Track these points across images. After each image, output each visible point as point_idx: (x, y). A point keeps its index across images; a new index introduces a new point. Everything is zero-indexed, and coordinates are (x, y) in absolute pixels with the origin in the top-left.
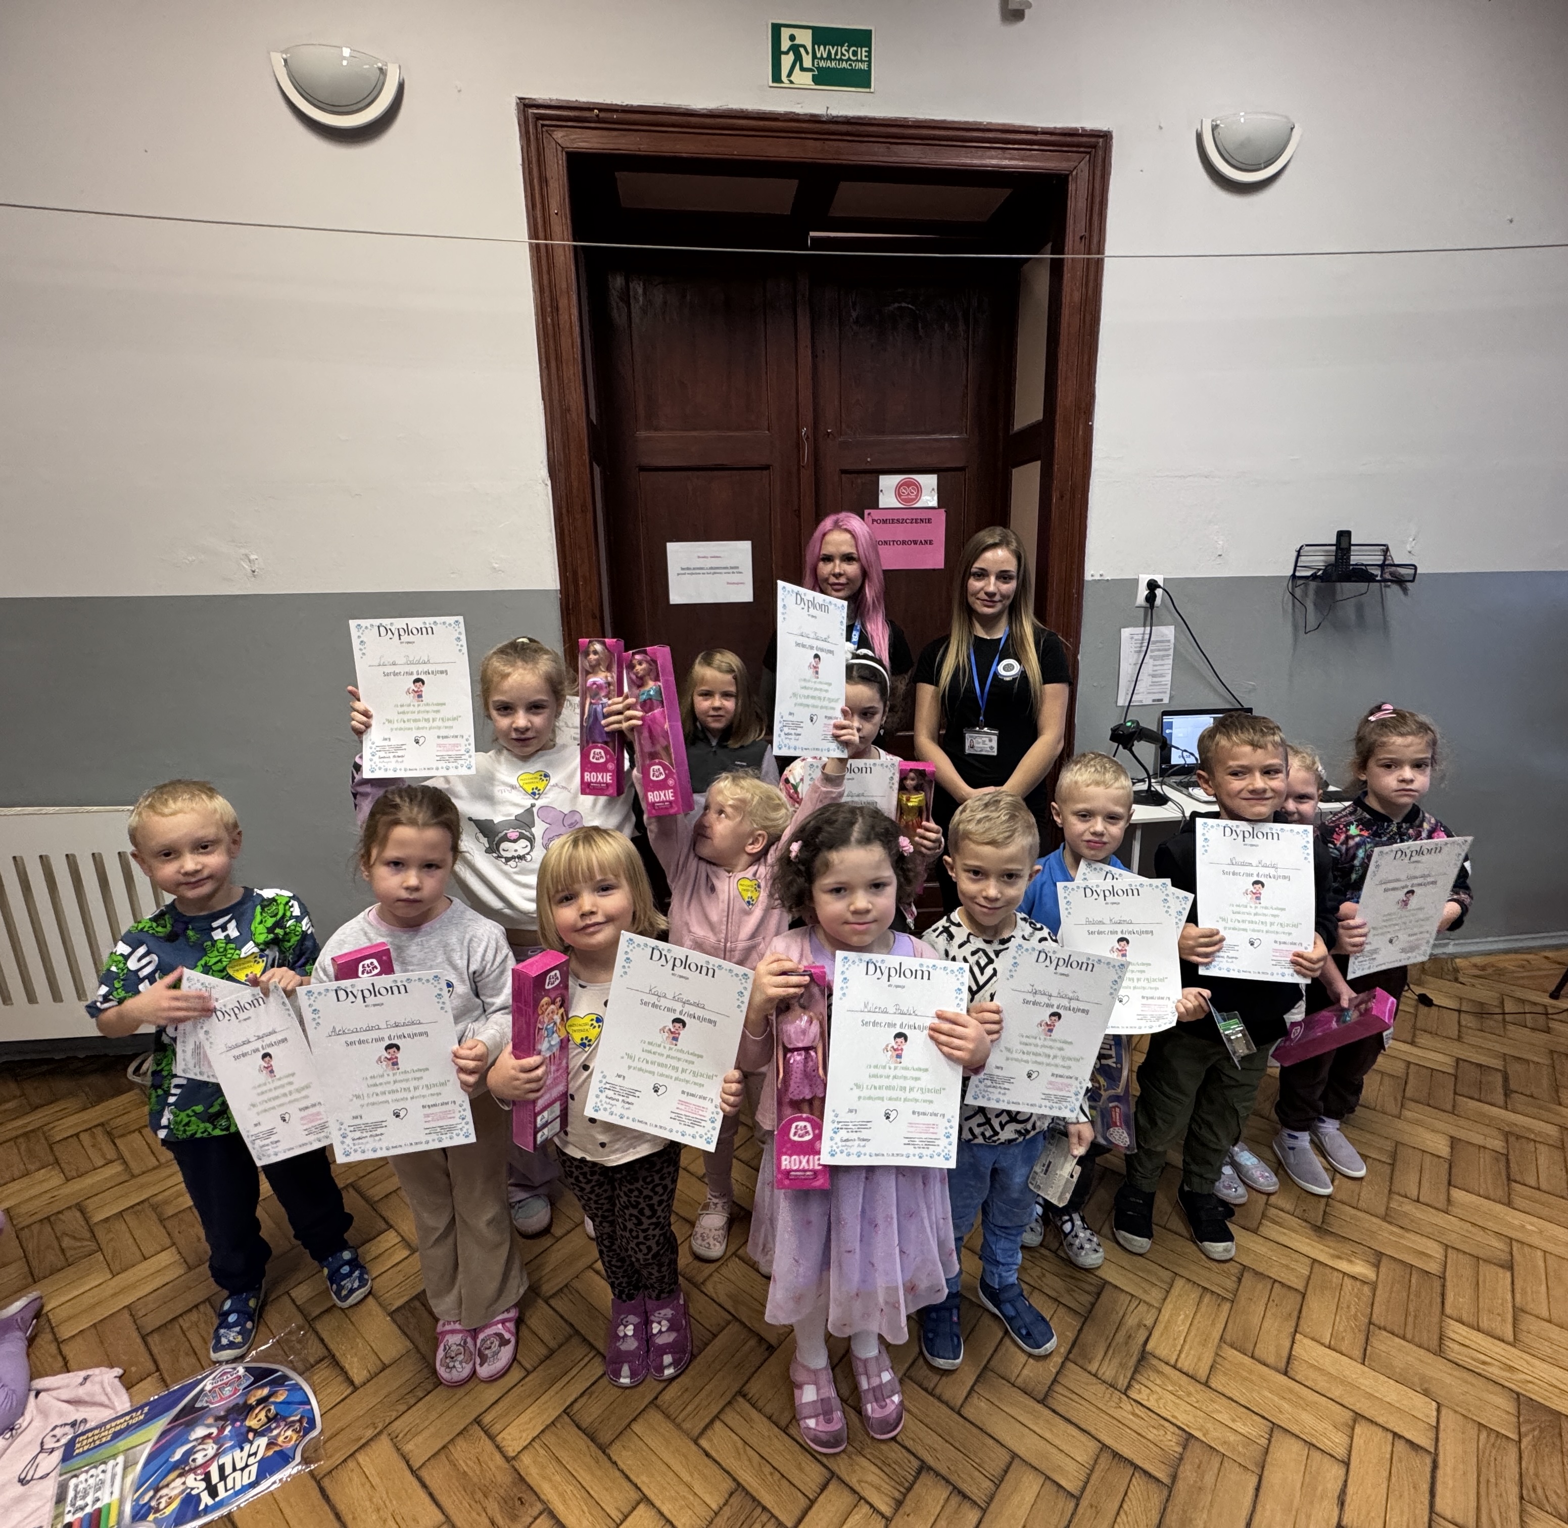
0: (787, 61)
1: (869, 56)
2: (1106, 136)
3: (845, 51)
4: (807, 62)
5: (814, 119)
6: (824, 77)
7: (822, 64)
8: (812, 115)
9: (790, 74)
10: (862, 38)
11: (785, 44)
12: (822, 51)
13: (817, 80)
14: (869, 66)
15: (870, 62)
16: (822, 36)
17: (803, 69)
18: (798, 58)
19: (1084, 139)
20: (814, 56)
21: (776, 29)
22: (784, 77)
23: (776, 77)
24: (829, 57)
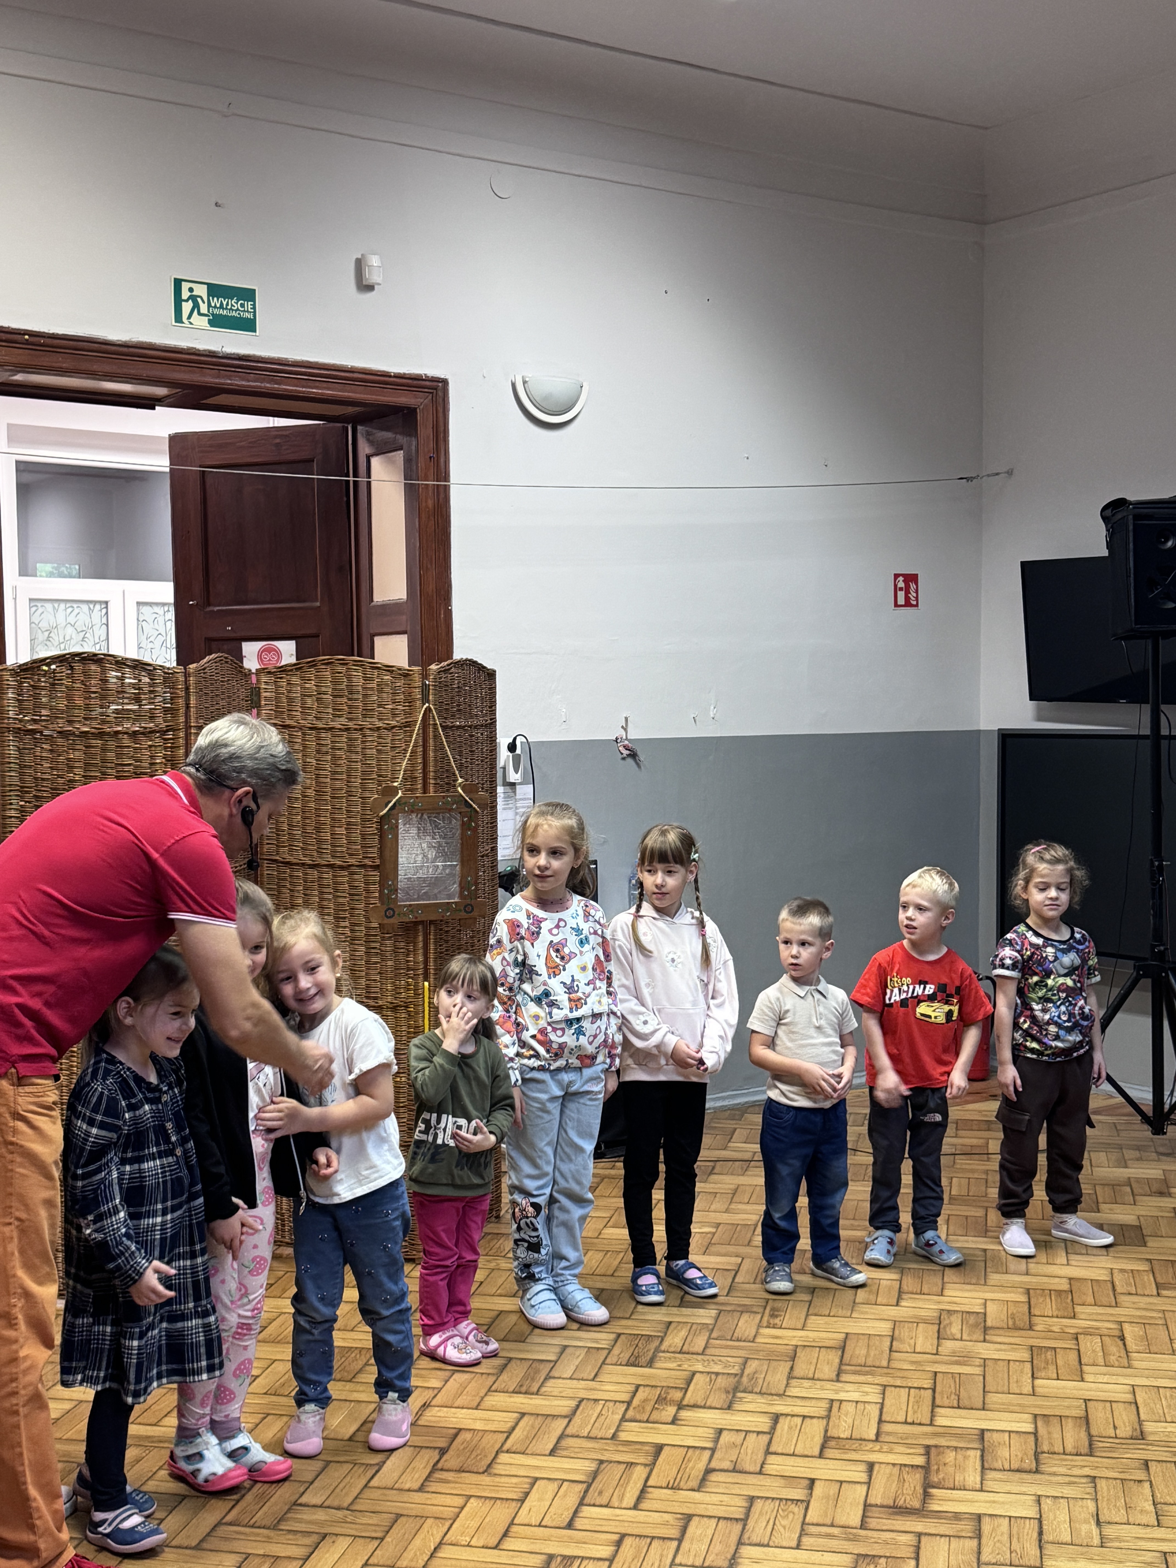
1: (254, 308)
2: (445, 382)
4: (204, 308)
5: (212, 354)
6: (217, 321)
7: (216, 311)
8: (210, 351)
9: (189, 317)
11: (185, 294)
12: (215, 302)
13: (212, 323)
14: (255, 316)
15: (255, 312)
17: (200, 314)
18: (196, 306)
19: (428, 383)
22: (185, 319)
23: (178, 318)
24: (221, 306)
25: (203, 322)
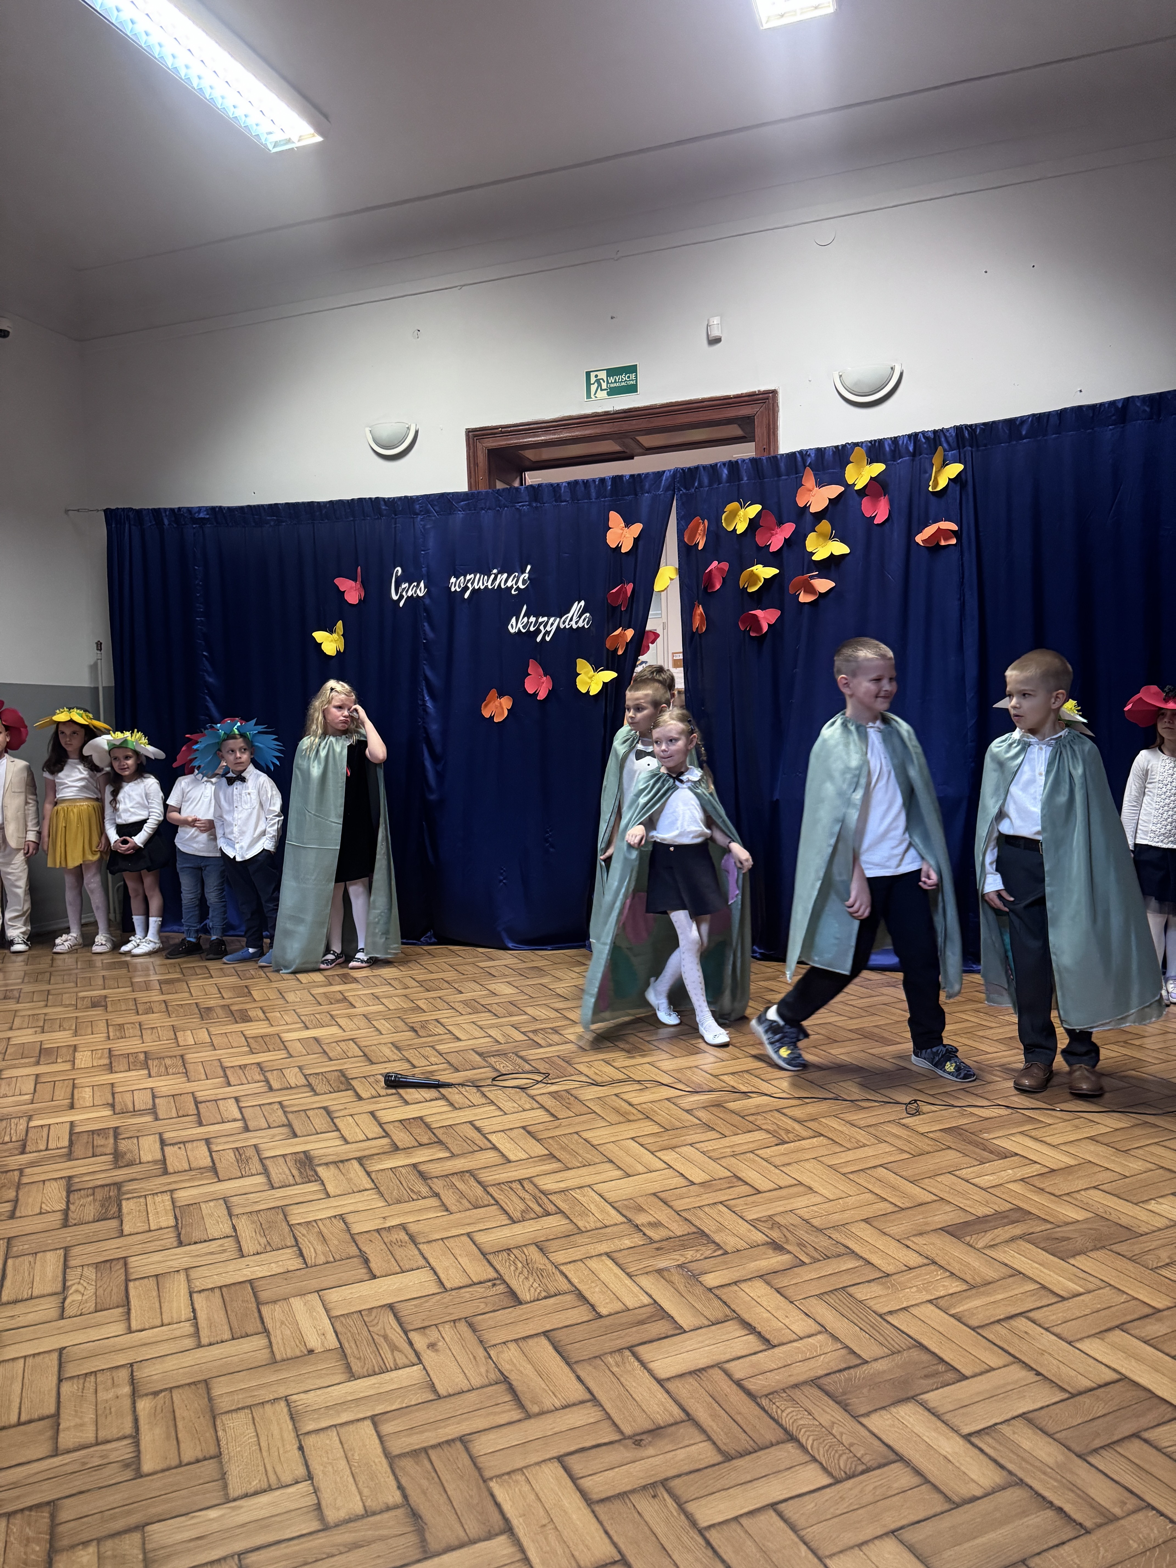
0: (593, 388)
1: (636, 377)
2: (774, 392)
3: (624, 377)
4: (605, 386)
5: (607, 413)
6: (613, 392)
7: (612, 385)
9: (595, 394)
10: (633, 369)
11: (593, 380)
12: (612, 379)
13: (609, 394)
14: (637, 382)
15: (637, 380)
16: (611, 372)
17: (602, 390)
18: (600, 385)
19: (761, 396)
20: (608, 382)
21: (588, 374)
22: (592, 396)
23: (589, 396)
24: (615, 382)
25: (602, 394)
